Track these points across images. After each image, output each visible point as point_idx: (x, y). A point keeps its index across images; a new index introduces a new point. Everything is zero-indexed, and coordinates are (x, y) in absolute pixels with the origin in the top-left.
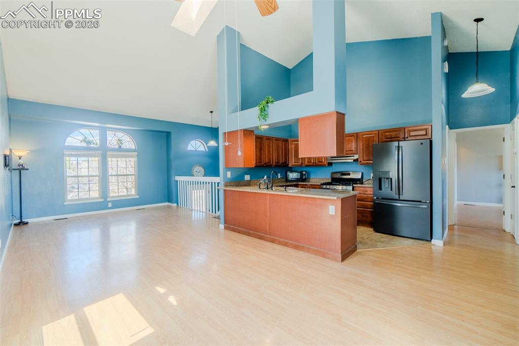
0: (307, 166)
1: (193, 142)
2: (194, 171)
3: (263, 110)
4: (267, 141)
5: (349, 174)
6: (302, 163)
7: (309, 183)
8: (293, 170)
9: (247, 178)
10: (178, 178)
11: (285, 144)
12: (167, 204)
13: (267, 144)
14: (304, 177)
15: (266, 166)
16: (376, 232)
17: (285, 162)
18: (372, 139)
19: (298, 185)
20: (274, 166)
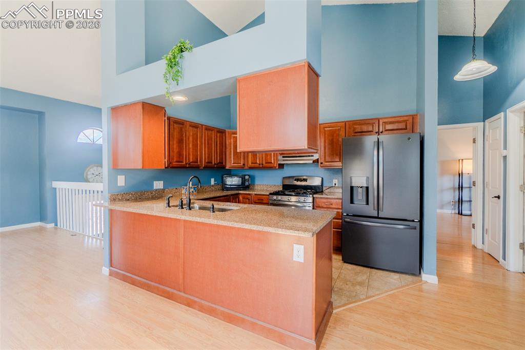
0: (251, 168)
1: (88, 132)
2: (89, 173)
3: (172, 64)
4: (191, 128)
5: (305, 180)
6: (244, 165)
7: (254, 193)
8: (232, 173)
9: (158, 185)
10: (56, 184)
11: (221, 137)
12: (38, 224)
13: (191, 134)
14: (247, 183)
15: (188, 167)
16: (345, 262)
17: (220, 163)
18: (338, 132)
19: (239, 194)
20: (204, 168)
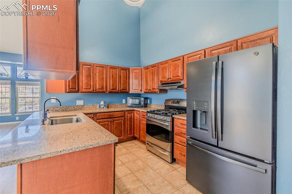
5: (178, 102)
6: (141, 90)
9: (80, 103)
11: (125, 73)
14: (142, 103)
17: (123, 89)
19: (134, 110)
20: (109, 92)
